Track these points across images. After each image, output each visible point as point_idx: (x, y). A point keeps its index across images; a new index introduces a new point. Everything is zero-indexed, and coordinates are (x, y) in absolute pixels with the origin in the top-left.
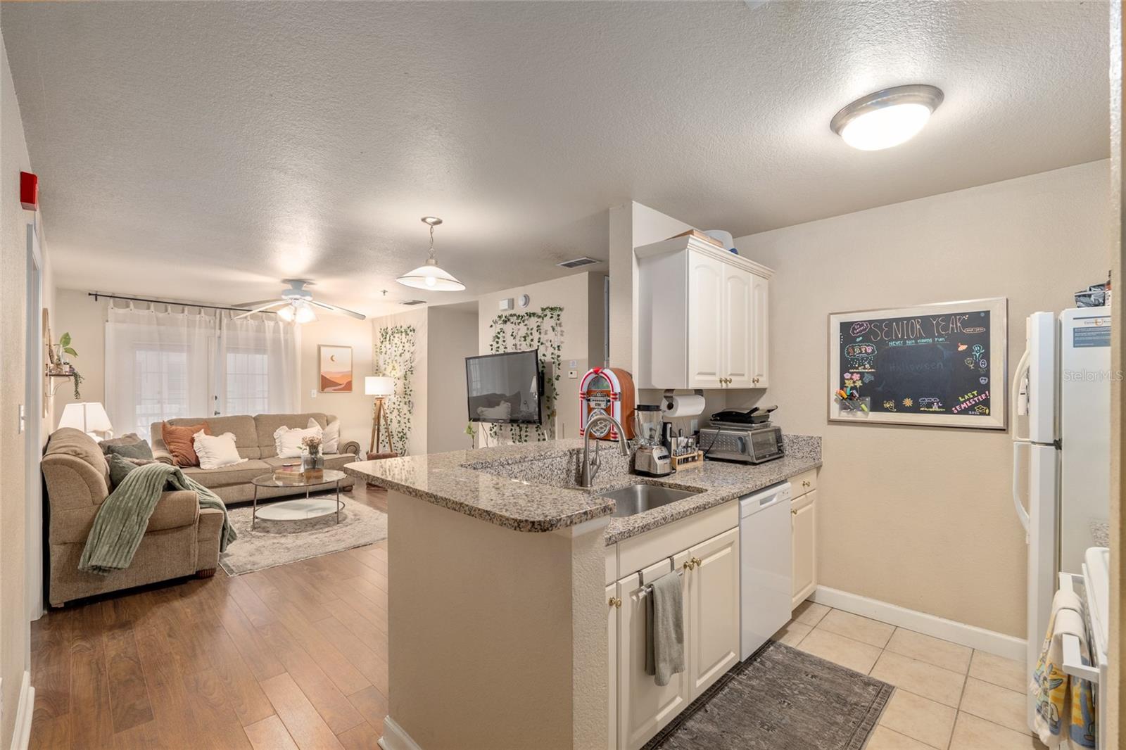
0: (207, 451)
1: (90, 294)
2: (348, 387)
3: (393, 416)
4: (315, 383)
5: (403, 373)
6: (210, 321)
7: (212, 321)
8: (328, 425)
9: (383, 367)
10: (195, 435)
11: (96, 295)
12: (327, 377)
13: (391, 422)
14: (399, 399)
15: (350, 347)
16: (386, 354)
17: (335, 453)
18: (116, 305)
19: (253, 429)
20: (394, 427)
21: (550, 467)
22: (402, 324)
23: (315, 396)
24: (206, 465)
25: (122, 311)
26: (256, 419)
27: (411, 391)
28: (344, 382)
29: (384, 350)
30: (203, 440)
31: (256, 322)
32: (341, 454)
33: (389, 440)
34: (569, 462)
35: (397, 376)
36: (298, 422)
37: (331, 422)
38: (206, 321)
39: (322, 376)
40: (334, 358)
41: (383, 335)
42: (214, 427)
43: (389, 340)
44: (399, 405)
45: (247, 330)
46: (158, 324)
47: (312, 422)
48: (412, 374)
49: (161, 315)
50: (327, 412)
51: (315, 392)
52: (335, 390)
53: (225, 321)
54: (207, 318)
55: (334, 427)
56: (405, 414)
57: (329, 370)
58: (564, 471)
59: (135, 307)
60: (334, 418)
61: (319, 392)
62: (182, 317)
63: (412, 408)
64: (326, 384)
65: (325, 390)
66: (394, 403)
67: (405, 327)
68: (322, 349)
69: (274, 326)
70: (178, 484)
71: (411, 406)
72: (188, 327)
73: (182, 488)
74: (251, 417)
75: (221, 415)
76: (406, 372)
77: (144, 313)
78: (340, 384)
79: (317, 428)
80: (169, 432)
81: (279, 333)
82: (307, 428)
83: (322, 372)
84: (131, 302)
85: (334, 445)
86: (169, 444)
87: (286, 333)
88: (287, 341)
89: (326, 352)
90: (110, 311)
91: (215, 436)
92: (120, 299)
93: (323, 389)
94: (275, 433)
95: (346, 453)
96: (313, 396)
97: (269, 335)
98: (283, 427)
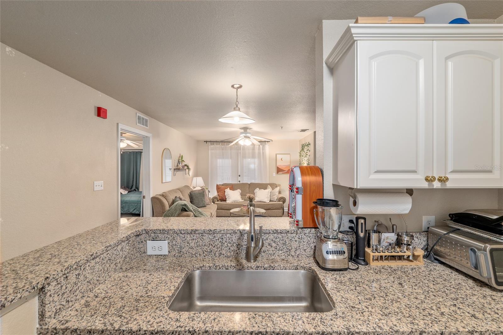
0: (229, 196)
1: (204, 142)
2: (289, 172)
4: (275, 170)
7: (238, 147)
9: (302, 163)
10: (225, 190)
11: (206, 142)
12: (280, 167)
15: (290, 154)
17: (276, 201)
18: (211, 144)
19: (248, 189)
21: (220, 240)
22: (307, 142)
23: (275, 176)
24: (229, 201)
25: (212, 146)
26: (249, 185)
28: (287, 170)
29: (302, 154)
30: (228, 192)
34: (239, 239)
36: (263, 186)
39: (277, 167)
40: (282, 159)
41: (302, 147)
42: (233, 187)
46: (222, 150)
47: (269, 187)
49: (223, 146)
50: (277, 183)
51: (274, 174)
52: (283, 173)
55: (277, 189)
57: (281, 164)
58: (235, 245)
59: (216, 145)
60: (279, 185)
61: (276, 174)
64: (279, 170)
65: (279, 173)
68: (277, 155)
70: (187, 209)
72: (231, 150)
73: (189, 211)
74: (248, 184)
75: (241, 182)
76: (308, 165)
77: (218, 146)
78: (285, 171)
79: (269, 189)
80: (218, 188)
81: (260, 150)
82: (266, 189)
83: (277, 165)
84: (215, 143)
85: (275, 198)
86: (218, 192)
87: (263, 149)
88: (263, 153)
89: (279, 157)
90: (209, 146)
91: (233, 190)
92: (212, 142)
93: (278, 173)
94: (255, 191)
95: (279, 202)
96: (273, 176)
97: (257, 151)
98: (258, 188)
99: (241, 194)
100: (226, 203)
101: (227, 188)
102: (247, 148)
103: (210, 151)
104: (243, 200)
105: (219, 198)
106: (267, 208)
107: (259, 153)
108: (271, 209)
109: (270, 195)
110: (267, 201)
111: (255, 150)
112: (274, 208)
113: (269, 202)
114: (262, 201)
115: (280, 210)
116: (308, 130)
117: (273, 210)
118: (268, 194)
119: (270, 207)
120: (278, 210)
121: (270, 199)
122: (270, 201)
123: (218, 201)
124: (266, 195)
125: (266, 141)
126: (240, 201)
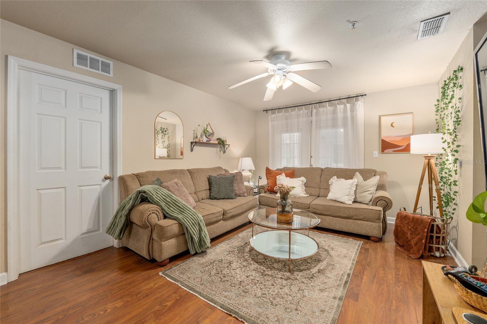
1: (264, 111)
2: (406, 149)
4: (377, 146)
6: (308, 113)
8: (372, 177)
10: (278, 177)
11: (267, 111)
12: (388, 141)
15: (412, 113)
17: (367, 204)
18: (272, 114)
19: (318, 177)
23: (377, 156)
25: (273, 116)
26: (323, 170)
27: (458, 146)
28: (403, 144)
30: (282, 179)
31: (333, 107)
32: (372, 205)
38: (305, 113)
39: (382, 140)
40: (393, 125)
42: (292, 173)
45: (327, 114)
46: (286, 119)
48: (459, 124)
49: (287, 114)
51: (376, 153)
52: (394, 151)
53: (314, 111)
54: (306, 111)
55: (375, 181)
57: (388, 134)
59: (278, 112)
61: (379, 153)
62: (294, 113)
64: (386, 146)
65: (385, 151)
68: (383, 118)
69: (344, 108)
71: (459, 164)
72: (298, 118)
74: (321, 168)
75: (312, 167)
76: (455, 124)
77: (280, 114)
78: (401, 146)
79: (358, 178)
80: (268, 171)
81: (347, 112)
82: (352, 179)
83: (382, 136)
84: (277, 110)
85: (367, 197)
86: (268, 179)
88: (352, 117)
89: (386, 121)
90: (270, 116)
91: (292, 178)
92: (273, 110)
93: (383, 151)
94: (330, 181)
95: (376, 205)
96: (374, 156)
97: (340, 115)
98: (334, 177)
99: (306, 185)
101: (281, 174)
102: (323, 111)
103: (270, 123)
104: (307, 195)
105: (266, 188)
106: (345, 215)
107: (345, 118)
108: (354, 218)
109: (355, 191)
110: (348, 200)
111: (337, 113)
112: (361, 217)
113: (351, 203)
114: (337, 200)
115: (374, 222)
116: (449, 13)
117: (359, 222)
118: (350, 188)
119: (352, 214)
120: (371, 223)
121: (355, 198)
122: (355, 202)
123: (265, 193)
124: (347, 189)
125: (359, 95)
126: (299, 196)
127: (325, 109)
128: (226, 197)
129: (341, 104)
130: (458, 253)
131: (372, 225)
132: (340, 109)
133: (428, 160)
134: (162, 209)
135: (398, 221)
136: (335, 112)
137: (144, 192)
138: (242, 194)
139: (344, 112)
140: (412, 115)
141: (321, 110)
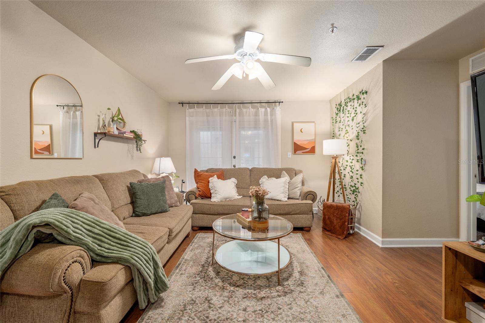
0: (216, 189)
1: (179, 103)
2: (312, 151)
3: (347, 172)
4: (290, 148)
5: (355, 134)
6: (230, 112)
7: (232, 112)
8: (295, 176)
9: (338, 133)
10: (210, 180)
11: (182, 103)
12: (298, 144)
13: (345, 177)
14: (352, 158)
15: (314, 122)
16: (340, 122)
17: (298, 199)
18: (190, 108)
19: (248, 177)
20: (347, 181)
22: (354, 92)
24: (215, 199)
25: (191, 110)
26: (251, 170)
27: (363, 149)
28: (309, 147)
29: (338, 120)
30: (215, 182)
31: (255, 110)
32: (302, 200)
33: (343, 191)
35: (350, 138)
36: (275, 174)
37: (297, 175)
38: (228, 112)
39: (294, 142)
40: (302, 131)
41: (338, 109)
42: (223, 175)
43: (343, 110)
44: (352, 162)
45: (249, 115)
46: (207, 116)
47: (284, 174)
48: (364, 133)
49: (208, 110)
50: (297, 168)
51: (290, 154)
52: (303, 153)
53: (238, 110)
54: (229, 110)
55: (298, 179)
56: (357, 171)
57: (300, 139)
59: (197, 108)
60: (301, 172)
61: (292, 154)
62: (217, 110)
63: (365, 164)
64: (297, 148)
65: (297, 152)
66: (347, 161)
67: (357, 93)
68: (295, 124)
69: (265, 111)
71: (363, 163)
72: (220, 116)
74: (249, 169)
75: (237, 167)
76: (358, 133)
77: (200, 110)
78: (307, 149)
79: (285, 178)
80: (198, 175)
81: (267, 116)
82: (280, 178)
83: (294, 140)
84: (195, 105)
85: (297, 193)
86: (197, 183)
87: (272, 115)
88: (272, 121)
89: (297, 126)
90: (187, 111)
91: (224, 180)
92: (191, 104)
93: (295, 152)
94: (260, 180)
95: (306, 199)
96: (289, 157)
97: (262, 117)
98: (265, 176)
99: (238, 187)
100: (210, 203)
101: (212, 176)
102: (246, 112)
103: (187, 118)
104: (240, 197)
105: (198, 193)
106: (285, 212)
107: (266, 121)
108: (292, 213)
109: (288, 188)
110: (283, 198)
111: (259, 116)
112: (298, 211)
113: (286, 199)
114: (273, 198)
115: (307, 214)
116: (382, 46)
117: (296, 216)
118: (284, 186)
119: (291, 210)
120: (305, 216)
121: (288, 195)
122: (288, 198)
123: (196, 199)
124: (281, 187)
125: (277, 101)
126: (235, 198)
127: (248, 110)
128: (160, 210)
129: (262, 107)
130: (362, 227)
131: (306, 217)
132: (261, 112)
133: (334, 160)
134: (89, 249)
135: (325, 211)
136: (256, 114)
137: (47, 225)
138: (174, 203)
139: (265, 116)
140: (314, 124)
141: (244, 110)
